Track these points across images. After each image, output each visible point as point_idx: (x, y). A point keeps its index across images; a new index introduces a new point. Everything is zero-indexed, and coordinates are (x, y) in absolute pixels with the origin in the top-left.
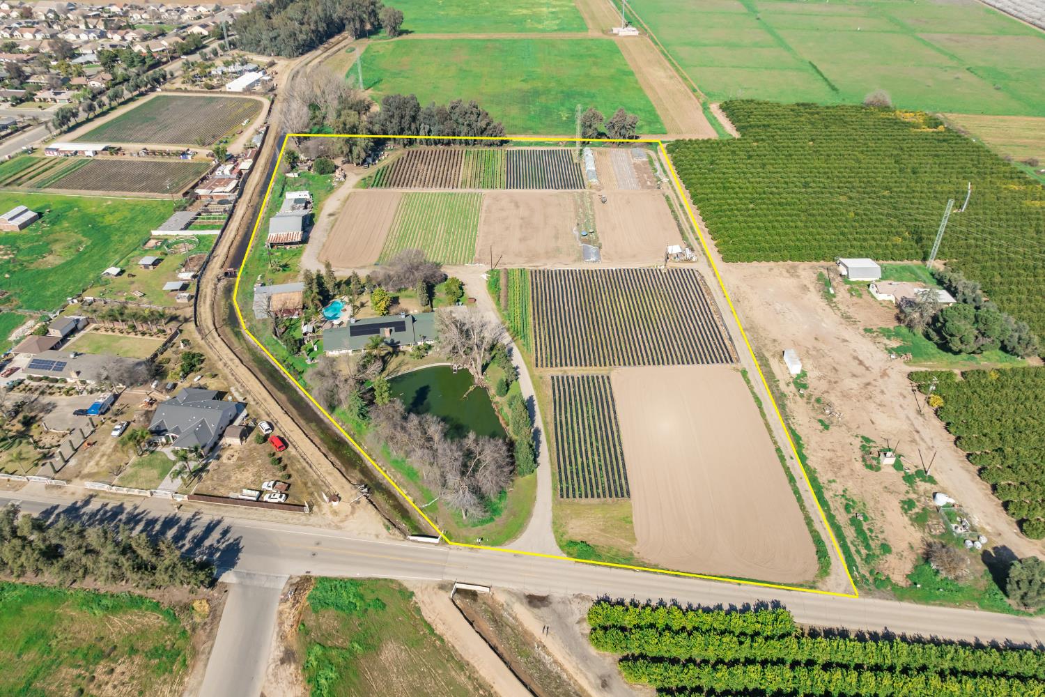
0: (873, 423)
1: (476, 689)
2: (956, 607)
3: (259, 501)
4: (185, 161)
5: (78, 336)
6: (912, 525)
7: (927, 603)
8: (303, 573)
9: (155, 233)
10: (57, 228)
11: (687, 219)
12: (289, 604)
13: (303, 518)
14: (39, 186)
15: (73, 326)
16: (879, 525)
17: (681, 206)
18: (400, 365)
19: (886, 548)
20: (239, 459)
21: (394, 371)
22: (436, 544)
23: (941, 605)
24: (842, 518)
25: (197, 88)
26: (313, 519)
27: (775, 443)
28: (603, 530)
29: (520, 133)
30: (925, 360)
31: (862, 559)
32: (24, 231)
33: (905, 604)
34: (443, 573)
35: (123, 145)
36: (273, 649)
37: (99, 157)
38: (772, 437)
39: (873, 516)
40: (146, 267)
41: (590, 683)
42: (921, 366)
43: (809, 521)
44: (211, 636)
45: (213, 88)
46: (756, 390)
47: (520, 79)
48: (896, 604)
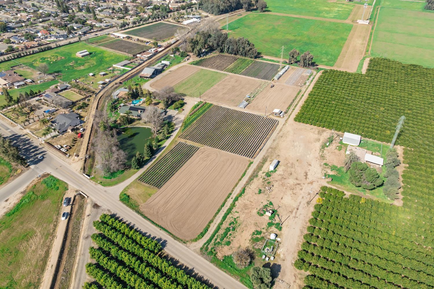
0: (282, 198)
1: (55, 222)
2: (231, 275)
3: (59, 150)
4: (146, 45)
5: (66, 91)
6: (250, 240)
7: (220, 269)
8: (49, 173)
9: (114, 66)
10: (92, 58)
11: (299, 101)
12: (38, 179)
13: (65, 158)
14: (99, 45)
15: (65, 87)
16: (237, 234)
17: (303, 95)
18: (137, 124)
19: (229, 243)
20: (67, 137)
21: (134, 125)
22: (88, 179)
23: (225, 272)
24: (225, 225)
25: (174, 22)
26: (67, 160)
27: (233, 191)
28: (139, 195)
29: (269, 55)
30: (339, 184)
31: (214, 243)
32: (83, 58)
33: (212, 265)
34: (81, 187)
35: (133, 36)
36: (22, 189)
37: (124, 39)
38: (234, 188)
39: (238, 230)
40: (101, 75)
41: (84, 235)
42: (334, 186)
43: (211, 221)
44: (13, 180)
45: (179, 22)
46: (248, 171)
47: (293, 35)
48: (208, 263)
